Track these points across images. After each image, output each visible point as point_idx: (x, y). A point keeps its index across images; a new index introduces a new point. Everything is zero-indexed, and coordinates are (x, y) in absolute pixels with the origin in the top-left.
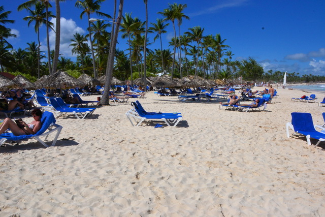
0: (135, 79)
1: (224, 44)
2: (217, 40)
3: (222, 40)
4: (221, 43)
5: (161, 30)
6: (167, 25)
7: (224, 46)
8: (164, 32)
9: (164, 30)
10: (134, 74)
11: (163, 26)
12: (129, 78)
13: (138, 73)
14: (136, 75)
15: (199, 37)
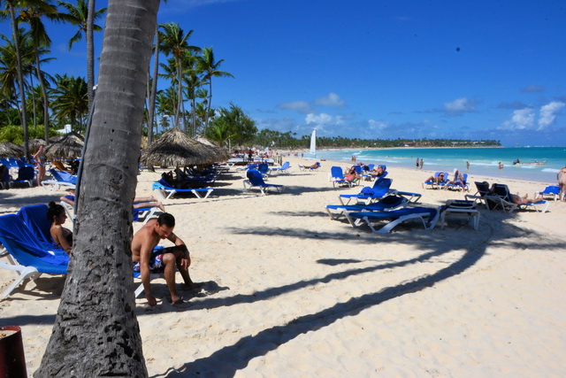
1: (219, 69)
2: (207, 60)
3: (216, 60)
4: (214, 67)
7: (218, 74)
15: (182, 46)
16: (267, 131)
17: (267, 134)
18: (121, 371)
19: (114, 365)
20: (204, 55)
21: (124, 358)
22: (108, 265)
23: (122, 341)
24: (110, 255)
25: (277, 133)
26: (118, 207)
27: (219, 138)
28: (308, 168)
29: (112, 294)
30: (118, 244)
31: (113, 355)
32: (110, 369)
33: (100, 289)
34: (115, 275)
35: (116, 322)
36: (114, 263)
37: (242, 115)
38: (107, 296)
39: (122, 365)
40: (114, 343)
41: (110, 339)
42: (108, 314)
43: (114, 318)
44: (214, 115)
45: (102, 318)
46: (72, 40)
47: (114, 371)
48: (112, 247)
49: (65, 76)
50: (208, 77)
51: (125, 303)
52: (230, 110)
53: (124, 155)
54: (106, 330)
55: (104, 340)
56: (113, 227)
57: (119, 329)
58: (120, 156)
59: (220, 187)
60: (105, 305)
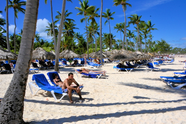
0: (90, 53)
1: (153, 28)
2: (149, 25)
3: (152, 25)
4: (151, 27)
5: (109, 17)
6: (114, 13)
7: (153, 29)
8: (111, 18)
9: (111, 17)
10: (89, 50)
11: (111, 14)
12: (86, 53)
13: (92, 49)
14: (91, 50)
15: (139, 21)
16: (176, 48)
17: (176, 49)
18: (6, 114)
19: (5, 112)
20: (148, 23)
21: (9, 110)
22: (14, 87)
23: (11, 107)
24: (15, 85)
25: (180, 49)
26: (20, 73)
27: (153, 51)
28: (182, 62)
29: (12, 95)
30: (18, 83)
31: (7, 109)
32: (4, 112)
33: (10, 93)
34: (15, 90)
35: (11, 102)
36: (15, 87)
37: (166, 43)
38: (11, 95)
39: (7, 112)
40: (8, 107)
41: (7, 105)
42: (9, 99)
43: (10, 101)
44: (155, 43)
45: (8, 100)
46: (105, 23)
47: (4, 113)
48: (16, 83)
49: (106, 33)
50: (149, 30)
51: (16, 97)
52: (161, 41)
53: (23, 60)
54: (7, 103)
55: (6, 105)
56: (17, 78)
57: (11, 103)
58: (21, 60)
59: (141, 68)
60: (9, 97)
